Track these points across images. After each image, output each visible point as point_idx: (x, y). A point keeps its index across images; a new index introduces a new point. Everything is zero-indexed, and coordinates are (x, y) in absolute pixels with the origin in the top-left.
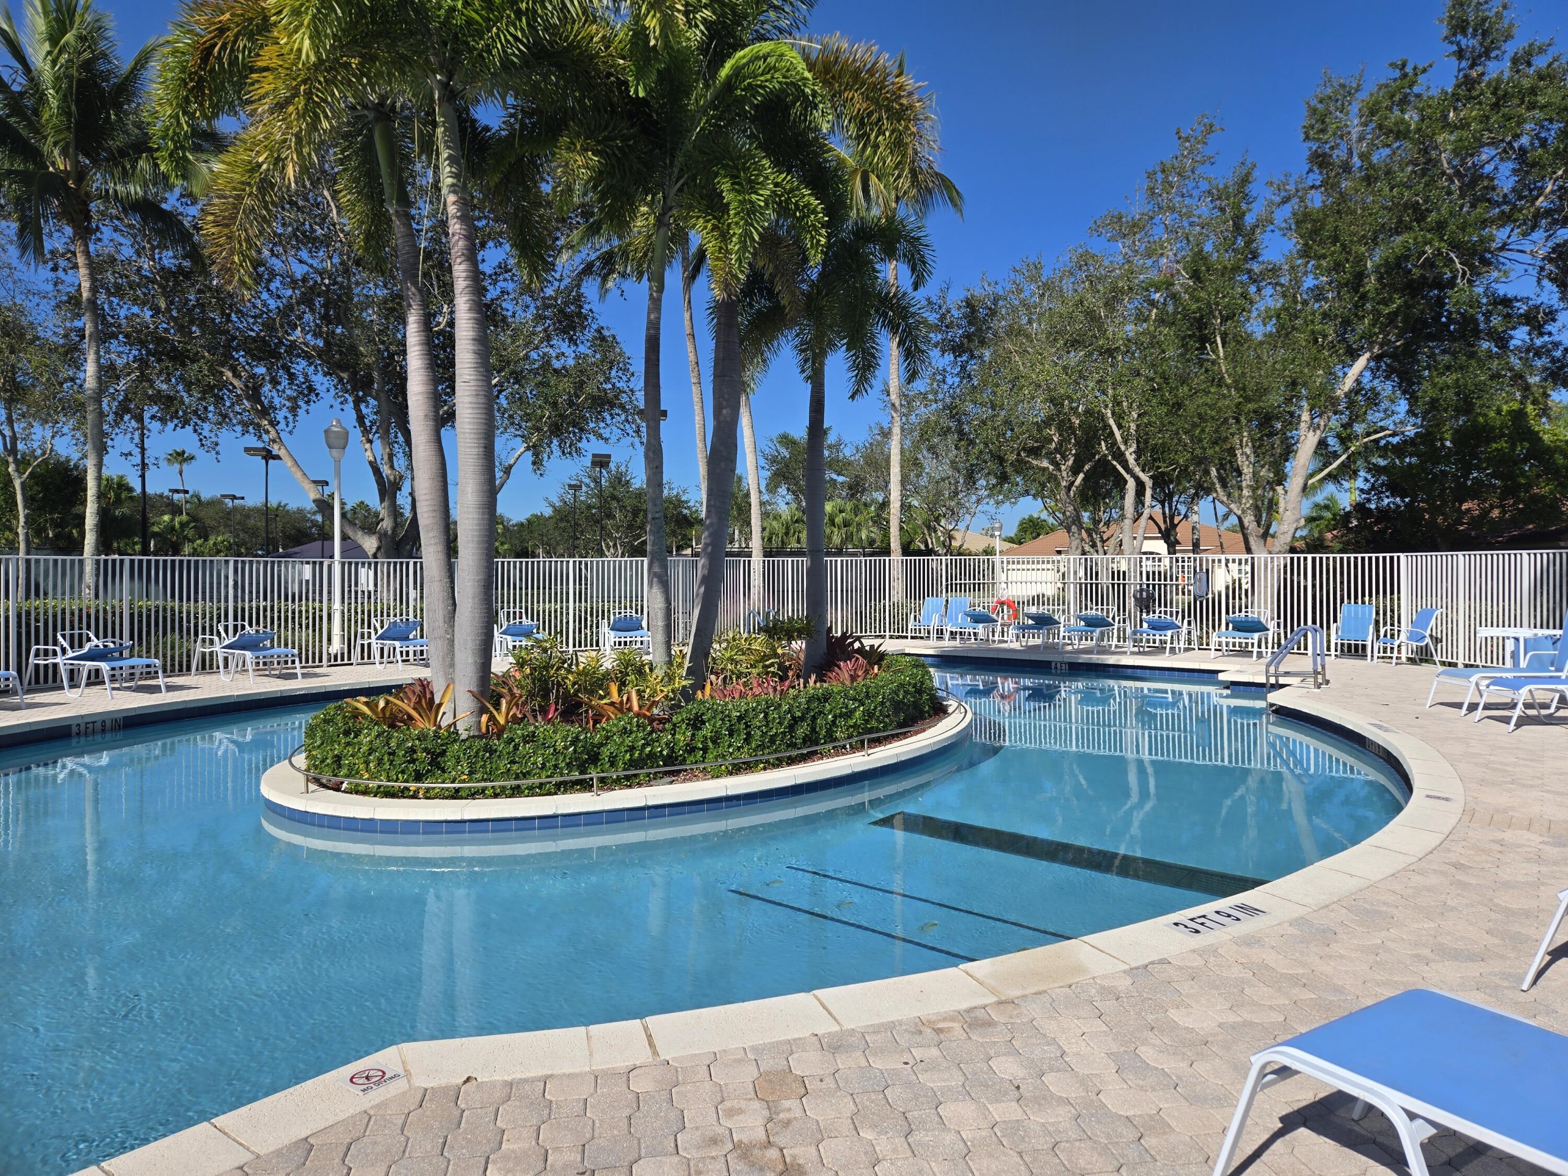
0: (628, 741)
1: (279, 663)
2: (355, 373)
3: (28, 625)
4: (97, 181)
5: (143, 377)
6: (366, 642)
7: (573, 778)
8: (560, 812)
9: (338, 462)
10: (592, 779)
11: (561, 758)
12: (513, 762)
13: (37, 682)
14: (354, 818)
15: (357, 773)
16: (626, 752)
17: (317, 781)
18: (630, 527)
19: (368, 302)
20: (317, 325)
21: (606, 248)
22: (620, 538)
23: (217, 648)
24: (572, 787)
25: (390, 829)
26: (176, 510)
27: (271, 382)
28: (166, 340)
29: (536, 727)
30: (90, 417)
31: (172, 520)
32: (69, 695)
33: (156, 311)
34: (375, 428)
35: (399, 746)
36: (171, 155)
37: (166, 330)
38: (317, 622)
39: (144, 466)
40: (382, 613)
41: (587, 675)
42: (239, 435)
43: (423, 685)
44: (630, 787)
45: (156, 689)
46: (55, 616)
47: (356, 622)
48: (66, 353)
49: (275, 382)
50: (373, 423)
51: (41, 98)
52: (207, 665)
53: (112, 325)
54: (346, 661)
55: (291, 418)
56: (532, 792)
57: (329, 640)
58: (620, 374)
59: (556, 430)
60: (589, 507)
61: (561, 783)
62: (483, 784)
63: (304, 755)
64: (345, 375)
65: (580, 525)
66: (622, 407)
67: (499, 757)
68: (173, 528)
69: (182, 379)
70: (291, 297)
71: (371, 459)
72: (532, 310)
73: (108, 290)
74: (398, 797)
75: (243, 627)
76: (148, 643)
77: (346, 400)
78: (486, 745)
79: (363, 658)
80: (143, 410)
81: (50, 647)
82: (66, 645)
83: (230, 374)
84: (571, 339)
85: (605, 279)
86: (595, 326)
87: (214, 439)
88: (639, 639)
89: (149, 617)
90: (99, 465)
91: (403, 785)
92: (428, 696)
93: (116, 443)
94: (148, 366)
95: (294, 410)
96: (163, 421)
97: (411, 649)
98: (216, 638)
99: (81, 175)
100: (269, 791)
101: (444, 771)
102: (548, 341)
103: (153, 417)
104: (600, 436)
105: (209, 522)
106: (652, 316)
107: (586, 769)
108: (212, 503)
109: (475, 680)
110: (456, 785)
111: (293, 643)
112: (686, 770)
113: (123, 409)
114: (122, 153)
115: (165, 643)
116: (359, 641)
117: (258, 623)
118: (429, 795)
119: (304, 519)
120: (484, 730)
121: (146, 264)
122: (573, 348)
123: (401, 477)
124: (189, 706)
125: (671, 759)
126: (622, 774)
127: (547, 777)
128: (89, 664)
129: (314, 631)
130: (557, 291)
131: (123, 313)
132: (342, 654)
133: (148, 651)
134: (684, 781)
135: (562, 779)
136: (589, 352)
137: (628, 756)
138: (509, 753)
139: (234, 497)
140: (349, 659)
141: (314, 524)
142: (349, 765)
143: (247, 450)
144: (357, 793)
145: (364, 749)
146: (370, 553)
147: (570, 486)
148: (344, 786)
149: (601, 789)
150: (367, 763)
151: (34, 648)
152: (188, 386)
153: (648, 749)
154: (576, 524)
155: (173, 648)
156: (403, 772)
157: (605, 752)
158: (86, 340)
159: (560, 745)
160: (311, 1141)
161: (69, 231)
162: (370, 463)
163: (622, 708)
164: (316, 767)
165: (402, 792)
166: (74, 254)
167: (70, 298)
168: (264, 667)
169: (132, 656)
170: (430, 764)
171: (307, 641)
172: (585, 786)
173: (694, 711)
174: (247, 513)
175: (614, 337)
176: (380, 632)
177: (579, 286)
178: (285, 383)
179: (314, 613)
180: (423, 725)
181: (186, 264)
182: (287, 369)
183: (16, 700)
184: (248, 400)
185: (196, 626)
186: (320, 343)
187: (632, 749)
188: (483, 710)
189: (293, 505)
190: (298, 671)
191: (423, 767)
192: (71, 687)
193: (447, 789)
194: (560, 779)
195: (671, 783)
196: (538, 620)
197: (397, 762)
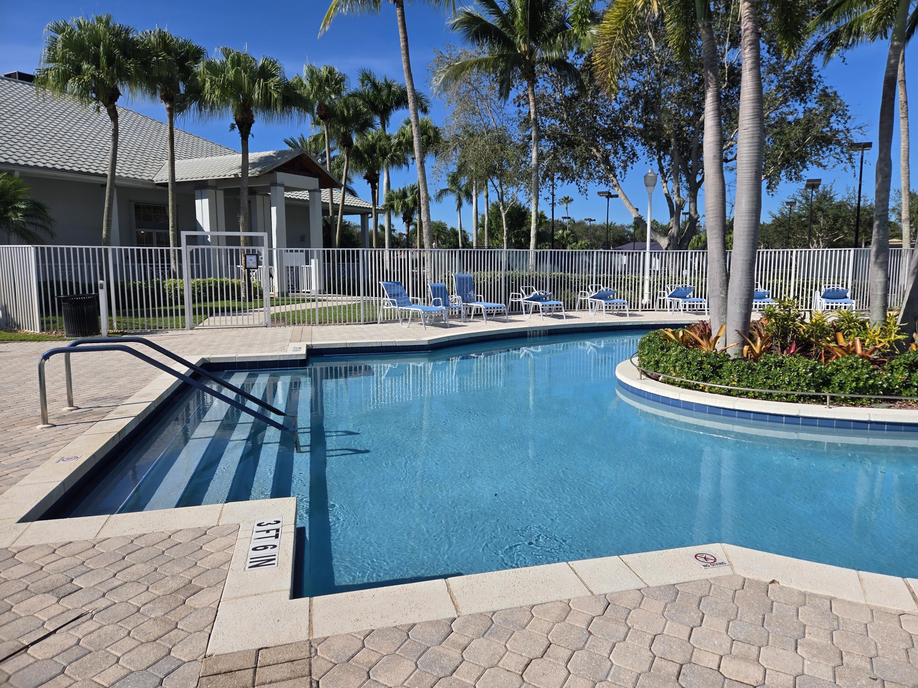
0: (855, 374)
1: (617, 308)
2: (659, 142)
3: (509, 283)
4: (539, 54)
5: (555, 158)
6: (662, 298)
7: (811, 394)
8: (801, 414)
9: (650, 194)
10: (825, 397)
11: (802, 380)
12: (767, 378)
13: (512, 310)
14: (668, 398)
15: (669, 372)
16: (853, 381)
17: (645, 373)
18: (831, 229)
19: (670, 97)
20: (639, 116)
21: (834, 29)
22: (822, 237)
23: (588, 298)
24: (809, 399)
25: (688, 406)
26: (564, 228)
27: (614, 153)
28: (566, 136)
29: (783, 357)
30: (533, 180)
31: (563, 233)
32: (525, 317)
33: (562, 121)
34: (669, 174)
35: (693, 359)
36: (580, 23)
37: (566, 130)
38: (636, 286)
39: (553, 204)
40: (671, 282)
41: (818, 326)
42: (597, 184)
43: (704, 324)
44: (855, 405)
45: (561, 317)
46: (519, 279)
47: (657, 287)
48: (523, 148)
49: (616, 153)
50: (668, 170)
51: (515, 15)
52: (583, 306)
53: (542, 131)
54: (651, 309)
55: (623, 172)
56: (780, 398)
57: (643, 296)
58: (839, 119)
59: (787, 162)
60: (800, 217)
61: (802, 396)
62: (747, 389)
63: (637, 358)
64: (654, 144)
65: (793, 229)
66: (839, 143)
67: (758, 373)
68: (563, 237)
69: (572, 156)
70: (627, 102)
71: (666, 192)
72: (776, 83)
73: (540, 113)
74: (693, 389)
75: (600, 287)
76: (557, 294)
77: (653, 159)
78: (749, 365)
79: (660, 307)
80: (554, 175)
81: (517, 294)
82: (524, 293)
83: (595, 150)
84: (801, 100)
85: (830, 52)
86: (821, 87)
87: (585, 188)
88: (843, 305)
89: (558, 280)
90: (537, 204)
91: (696, 382)
92: (707, 331)
93: (542, 193)
94: (557, 151)
95: (625, 168)
96: (563, 180)
97: (687, 304)
98: (587, 292)
99: (531, 52)
100: (619, 375)
101: (720, 377)
102: (785, 103)
103: (558, 178)
104: (820, 165)
105: (579, 234)
106: (892, 61)
107: (821, 389)
108: (581, 223)
109: (740, 323)
110: (730, 387)
111: (624, 297)
112: (901, 400)
113: (546, 175)
114: (550, 35)
115: (564, 294)
116: (659, 298)
117: (607, 286)
118: (711, 391)
119: (624, 231)
120: (745, 355)
121: (558, 96)
122: (803, 105)
123: (684, 201)
124: (577, 326)
125: (887, 391)
126: (848, 396)
127: (792, 390)
128: (534, 303)
129: (635, 290)
130: (795, 67)
131: (547, 124)
132: (649, 305)
133: (557, 298)
134: (900, 408)
135: (802, 393)
136: (816, 106)
137: (854, 384)
138: (765, 372)
139: (591, 220)
140: (653, 307)
141: (629, 233)
142: (664, 366)
143: (599, 193)
144: (668, 383)
145: (673, 359)
146: (664, 248)
147: (788, 203)
148: (661, 378)
149: (831, 404)
150: (674, 367)
151: (511, 294)
152: (575, 159)
153: (871, 382)
154: (790, 228)
155: (568, 297)
156: (696, 375)
157: (836, 379)
158: (533, 141)
159: (802, 371)
160: (678, 587)
161: (525, 83)
162: (666, 194)
163: (849, 351)
164: (644, 366)
165: (695, 386)
166: (527, 96)
167: (525, 120)
168: (609, 309)
169: (550, 300)
170: (712, 372)
171: (631, 296)
172: (821, 400)
173: (911, 359)
174: (596, 228)
175: (835, 93)
176: (670, 293)
177: (810, 60)
178: (621, 152)
179: (635, 281)
180: (705, 348)
181: (576, 92)
182: (622, 144)
183: (505, 317)
184: (603, 164)
185: (578, 286)
186: (641, 126)
187: (858, 380)
188: (744, 343)
189: (618, 223)
190: (627, 312)
191: (708, 374)
192: (526, 313)
193: (723, 389)
194: (801, 393)
195: (889, 407)
196: (769, 289)
197: (692, 368)
